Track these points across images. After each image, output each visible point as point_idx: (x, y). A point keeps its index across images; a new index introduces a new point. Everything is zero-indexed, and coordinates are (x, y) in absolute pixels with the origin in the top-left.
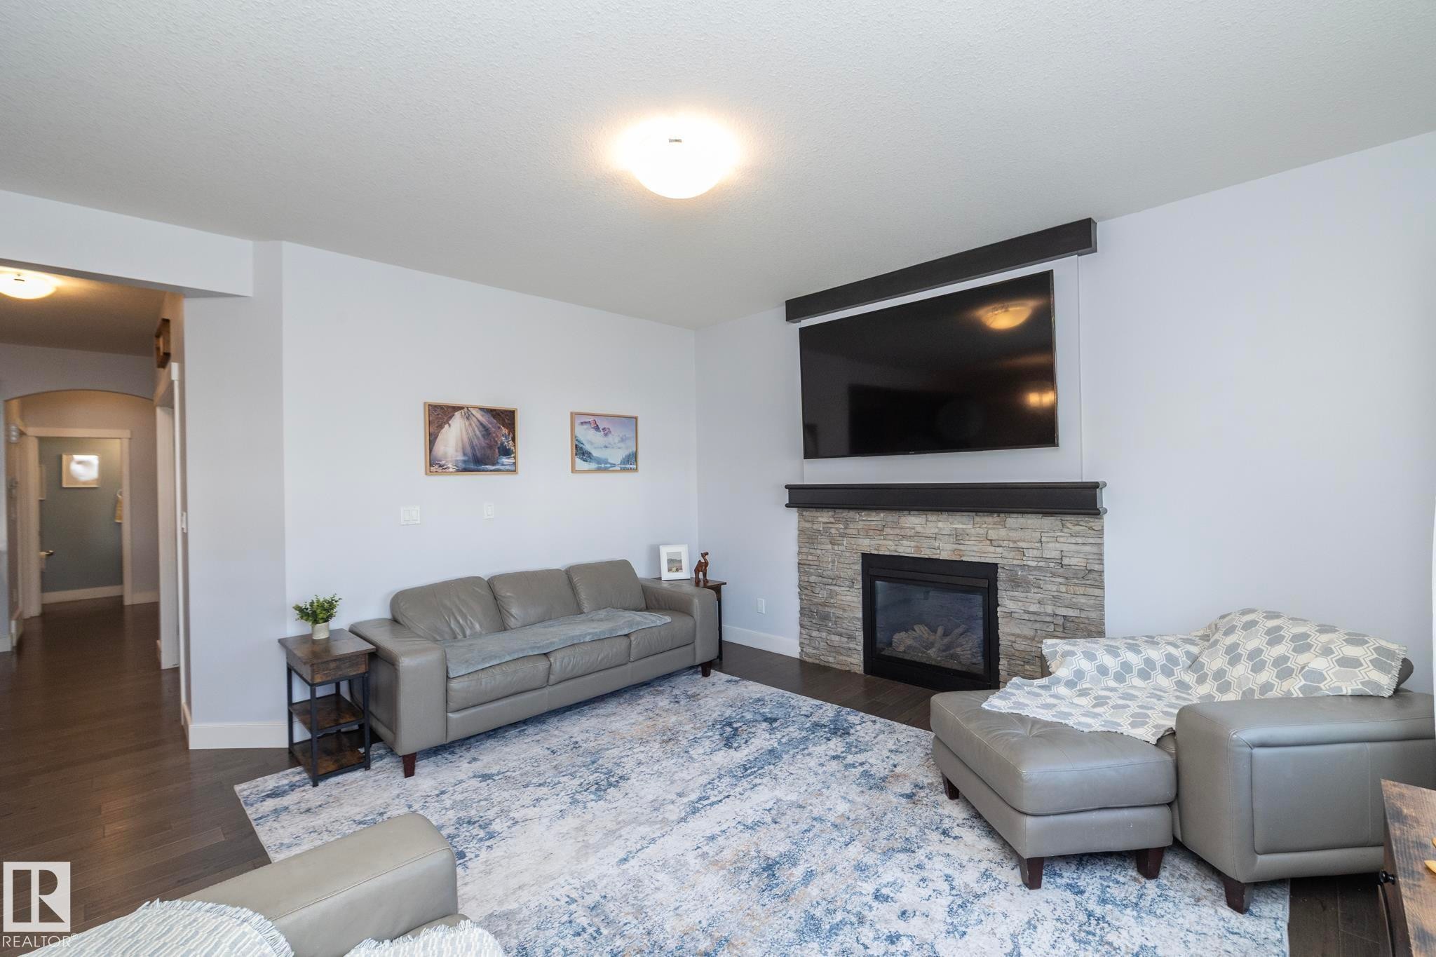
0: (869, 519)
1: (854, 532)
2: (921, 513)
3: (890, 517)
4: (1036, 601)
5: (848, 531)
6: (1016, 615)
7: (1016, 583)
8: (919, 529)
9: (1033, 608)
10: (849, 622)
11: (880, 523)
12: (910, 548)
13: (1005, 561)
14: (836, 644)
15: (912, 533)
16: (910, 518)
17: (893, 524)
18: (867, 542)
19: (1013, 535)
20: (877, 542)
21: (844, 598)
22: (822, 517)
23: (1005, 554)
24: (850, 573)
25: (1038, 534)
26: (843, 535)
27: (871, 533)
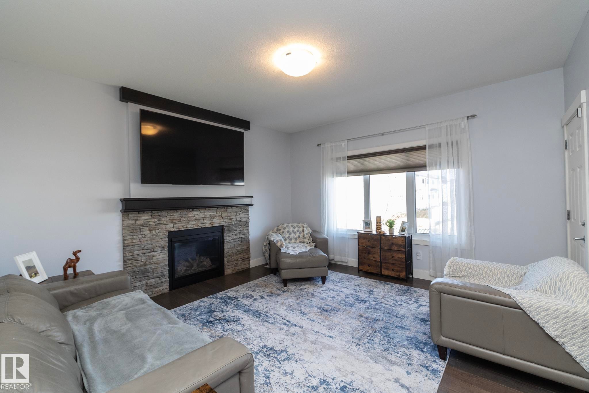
0: (174, 214)
1: (165, 222)
2: (197, 209)
3: (184, 213)
4: (235, 235)
5: (162, 222)
6: (230, 241)
7: (230, 231)
8: (197, 216)
9: (235, 237)
10: (161, 269)
11: (179, 216)
12: (193, 225)
13: (227, 224)
14: (154, 283)
15: (194, 218)
16: (194, 212)
17: (185, 215)
18: (172, 226)
19: (229, 214)
20: (178, 225)
21: (158, 257)
22: (144, 216)
23: (227, 221)
24: (162, 243)
25: (235, 213)
26: (159, 224)
27: (175, 221)
